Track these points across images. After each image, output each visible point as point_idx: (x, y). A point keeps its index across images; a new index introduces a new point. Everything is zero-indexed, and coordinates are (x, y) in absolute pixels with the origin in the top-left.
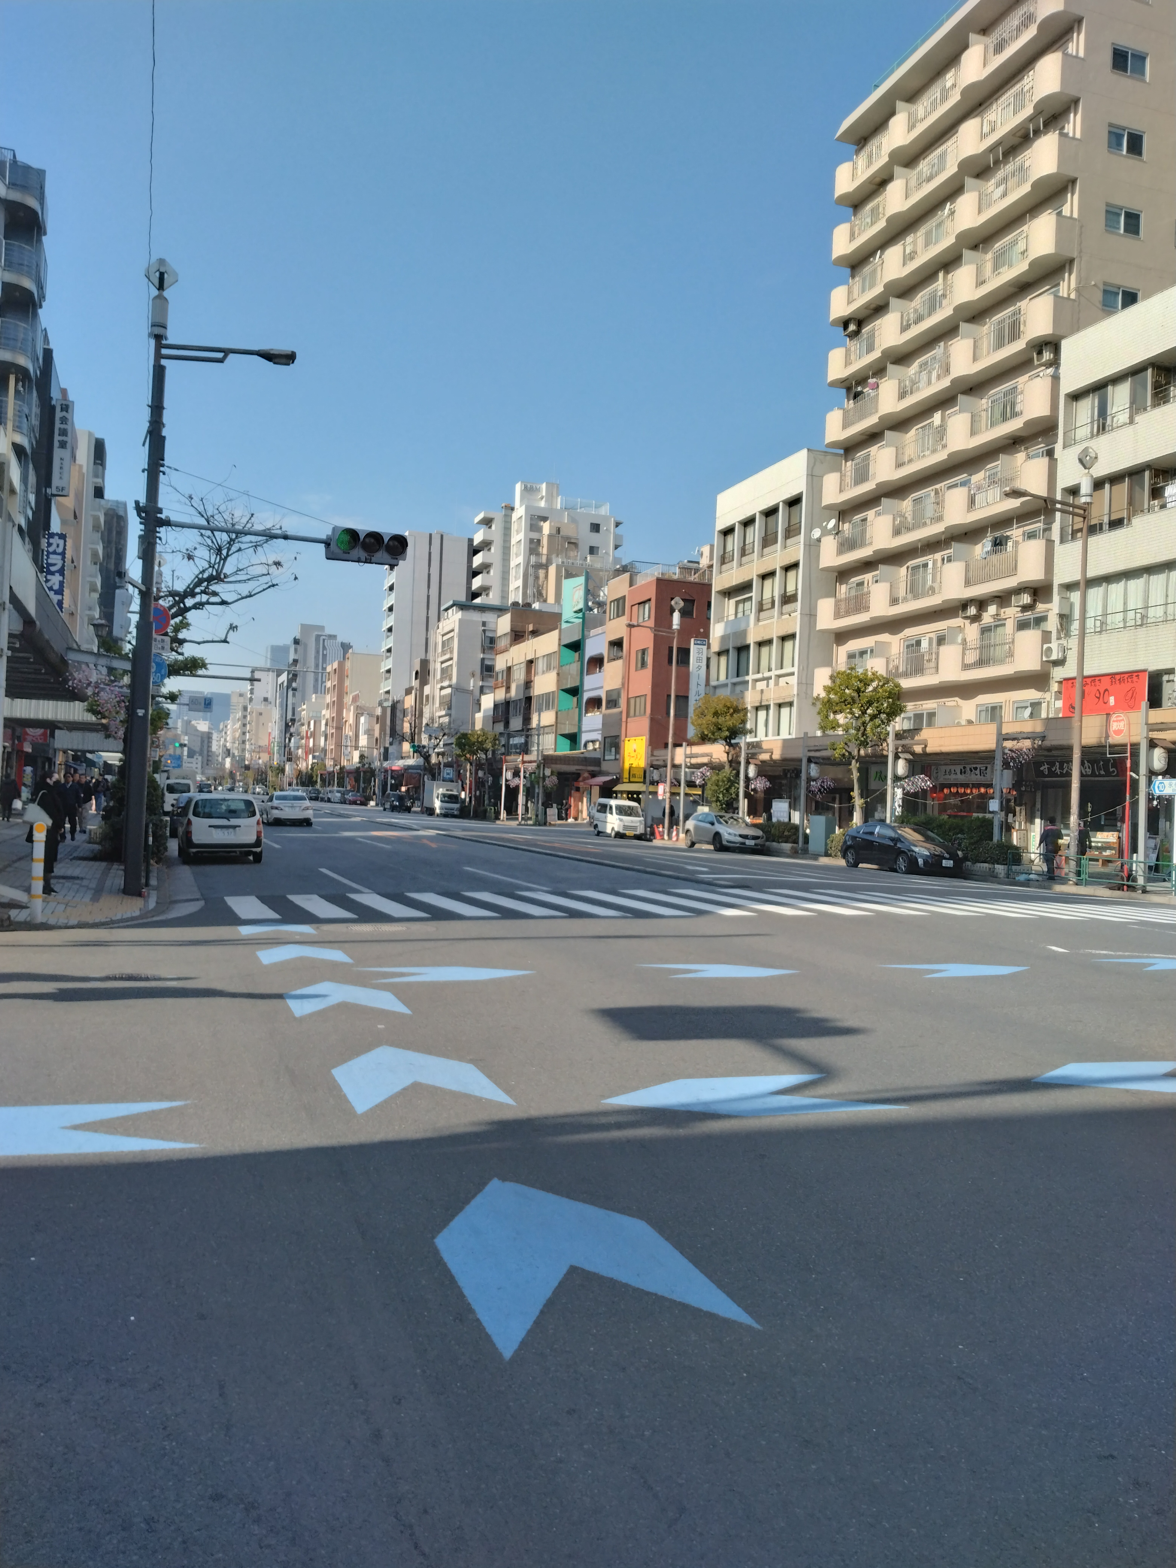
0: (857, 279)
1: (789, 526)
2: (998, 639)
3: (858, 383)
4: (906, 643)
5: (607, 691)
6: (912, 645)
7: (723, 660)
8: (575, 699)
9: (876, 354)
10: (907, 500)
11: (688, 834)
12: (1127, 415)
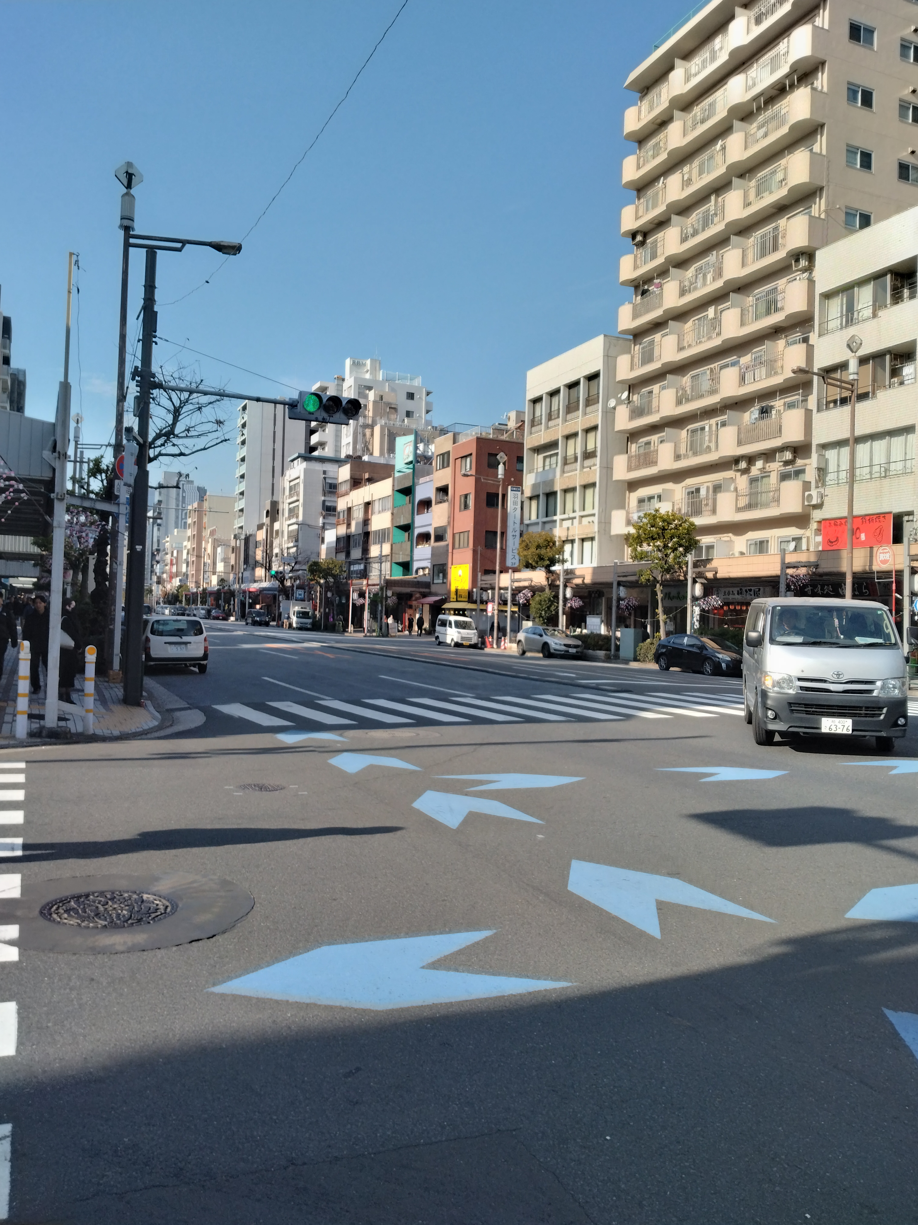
0: (642, 200)
1: (589, 396)
2: (763, 488)
3: (645, 283)
4: (687, 491)
5: (435, 528)
6: (692, 492)
7: (534, 503)
8: (407, 534)
9: (660, 260)
10: (686, 377)
11: (520, 644)
12: (871, 311)
